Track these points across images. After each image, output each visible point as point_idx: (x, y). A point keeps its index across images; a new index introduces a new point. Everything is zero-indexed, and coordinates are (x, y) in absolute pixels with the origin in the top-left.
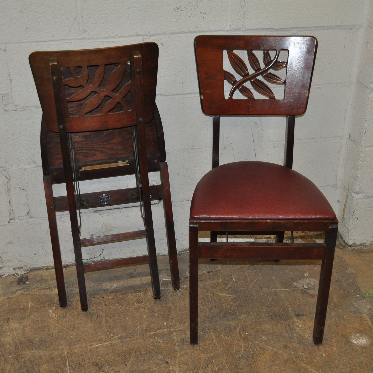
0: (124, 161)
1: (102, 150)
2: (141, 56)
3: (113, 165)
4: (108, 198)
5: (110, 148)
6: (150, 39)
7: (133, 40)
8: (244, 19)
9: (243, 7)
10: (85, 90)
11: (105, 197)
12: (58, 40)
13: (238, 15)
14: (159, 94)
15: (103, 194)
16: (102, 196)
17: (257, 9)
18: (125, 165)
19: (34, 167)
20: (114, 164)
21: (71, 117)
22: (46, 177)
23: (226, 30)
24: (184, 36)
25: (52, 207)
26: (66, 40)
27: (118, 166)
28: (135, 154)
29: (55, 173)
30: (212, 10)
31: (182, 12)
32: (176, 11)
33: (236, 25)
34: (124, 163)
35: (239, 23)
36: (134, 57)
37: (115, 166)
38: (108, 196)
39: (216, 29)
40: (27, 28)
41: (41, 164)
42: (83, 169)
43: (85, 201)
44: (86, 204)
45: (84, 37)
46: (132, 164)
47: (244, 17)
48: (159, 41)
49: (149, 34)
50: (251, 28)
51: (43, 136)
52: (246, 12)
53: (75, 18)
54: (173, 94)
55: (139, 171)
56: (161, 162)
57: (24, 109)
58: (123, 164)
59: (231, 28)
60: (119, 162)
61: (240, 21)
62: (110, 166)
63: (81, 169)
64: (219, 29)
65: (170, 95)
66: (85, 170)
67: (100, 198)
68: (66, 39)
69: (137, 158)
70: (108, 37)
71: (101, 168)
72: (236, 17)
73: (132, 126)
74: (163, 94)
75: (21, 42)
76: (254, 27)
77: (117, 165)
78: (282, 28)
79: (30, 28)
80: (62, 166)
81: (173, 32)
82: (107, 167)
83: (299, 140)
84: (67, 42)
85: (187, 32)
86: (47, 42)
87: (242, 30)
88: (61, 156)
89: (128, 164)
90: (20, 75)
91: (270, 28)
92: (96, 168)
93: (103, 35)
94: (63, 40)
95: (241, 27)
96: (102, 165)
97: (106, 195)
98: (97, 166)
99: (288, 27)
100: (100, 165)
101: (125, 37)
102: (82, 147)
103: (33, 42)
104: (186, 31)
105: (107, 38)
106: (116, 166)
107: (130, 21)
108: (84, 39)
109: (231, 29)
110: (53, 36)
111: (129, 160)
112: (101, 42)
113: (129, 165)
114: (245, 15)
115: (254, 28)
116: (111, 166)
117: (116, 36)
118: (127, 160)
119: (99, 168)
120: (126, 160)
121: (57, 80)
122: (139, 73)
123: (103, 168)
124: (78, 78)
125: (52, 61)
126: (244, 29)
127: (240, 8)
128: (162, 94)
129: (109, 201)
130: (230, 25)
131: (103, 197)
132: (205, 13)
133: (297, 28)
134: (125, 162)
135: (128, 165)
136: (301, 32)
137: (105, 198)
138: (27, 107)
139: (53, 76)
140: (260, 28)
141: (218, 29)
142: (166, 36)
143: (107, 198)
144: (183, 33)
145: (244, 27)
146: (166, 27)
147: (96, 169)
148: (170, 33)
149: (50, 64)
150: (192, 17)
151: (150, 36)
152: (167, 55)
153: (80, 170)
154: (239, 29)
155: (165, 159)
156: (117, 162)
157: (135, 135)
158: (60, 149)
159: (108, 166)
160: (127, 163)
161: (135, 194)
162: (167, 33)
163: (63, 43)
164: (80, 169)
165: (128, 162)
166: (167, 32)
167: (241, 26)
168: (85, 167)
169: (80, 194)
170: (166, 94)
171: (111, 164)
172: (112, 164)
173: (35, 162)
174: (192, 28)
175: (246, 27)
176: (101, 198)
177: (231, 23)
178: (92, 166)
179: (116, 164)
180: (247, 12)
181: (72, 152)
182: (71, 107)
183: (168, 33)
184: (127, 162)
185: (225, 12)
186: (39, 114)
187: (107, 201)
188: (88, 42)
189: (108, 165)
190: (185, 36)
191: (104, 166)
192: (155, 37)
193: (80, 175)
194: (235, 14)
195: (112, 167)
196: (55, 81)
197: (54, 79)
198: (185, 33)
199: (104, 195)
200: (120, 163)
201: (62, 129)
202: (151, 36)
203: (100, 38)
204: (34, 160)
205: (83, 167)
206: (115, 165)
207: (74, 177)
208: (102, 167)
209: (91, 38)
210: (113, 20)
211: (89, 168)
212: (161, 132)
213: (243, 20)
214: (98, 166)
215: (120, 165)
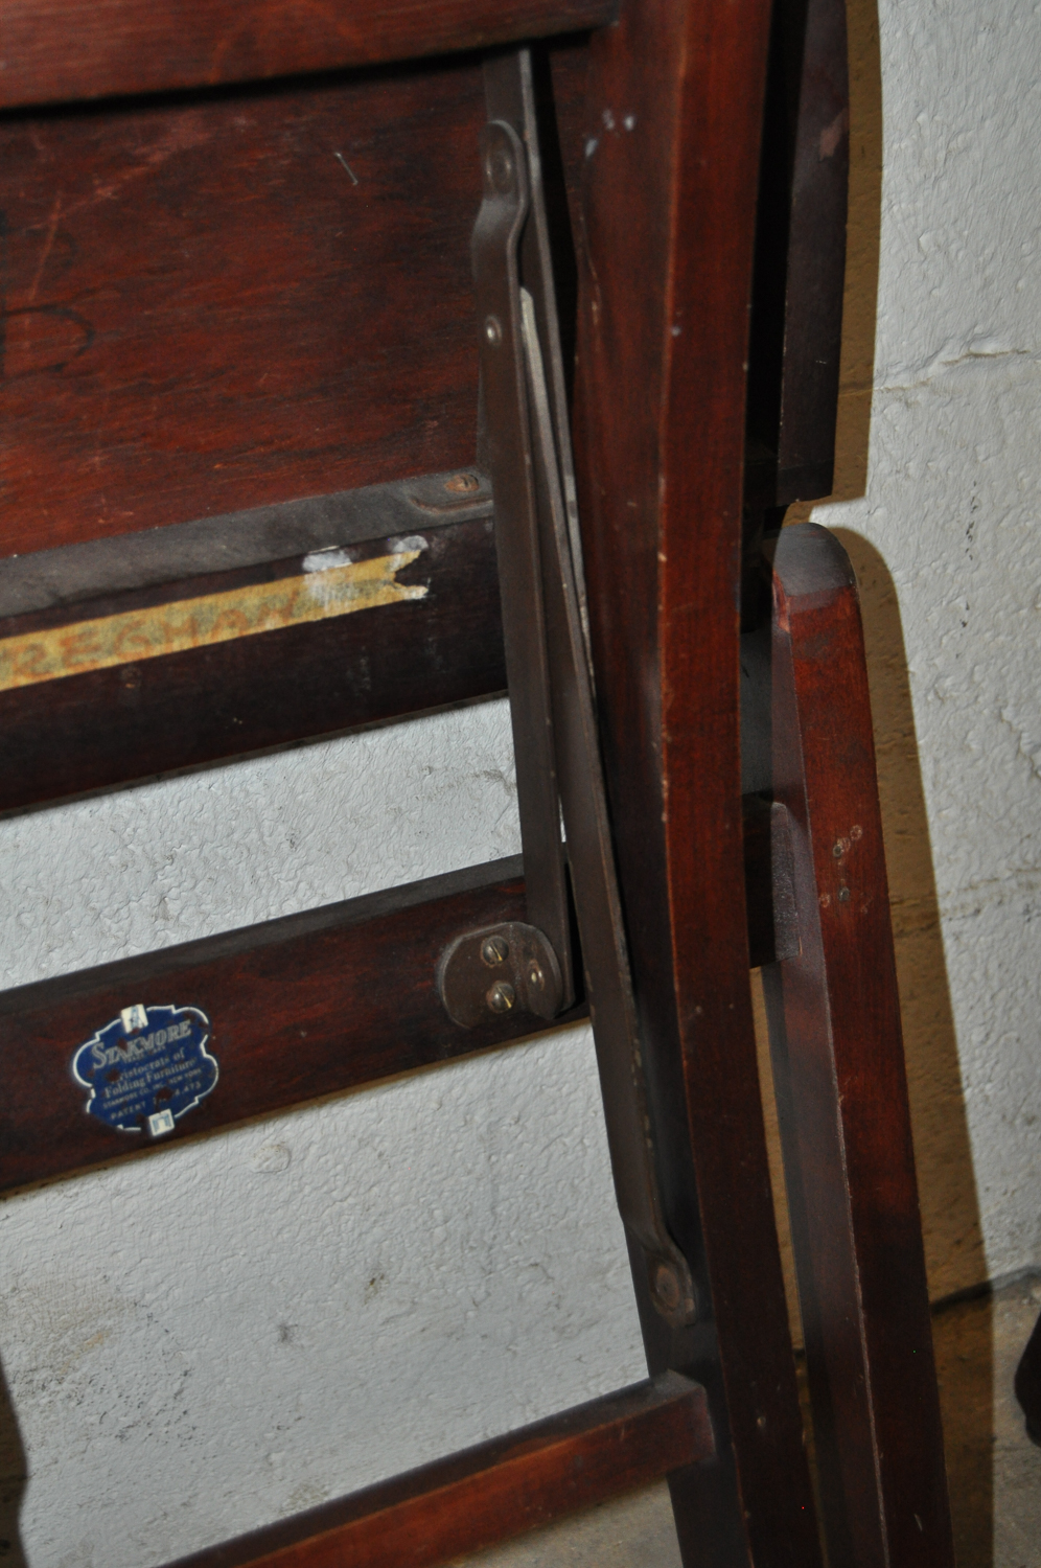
0: (370, 548)
3: (230, 616)
4: (190, 1045)
11: (148, 1044)
15: (126, 1014)
16: (117, 1038)
18: (384, 596)
20: (251, 598)
27: (292, 622)
34: (371, 569)
37: (261, 620)
38: (184, 1029)
46: (459, 574)
58: (363, 587)
60: (312, 561)
62: (193, 627)
67: (87, 1060)
71: (87, 663)
77: (287, 611)
82: (157, 650)
89: (419, 582)
92: (19, 671)
96: (103, 629)
97: (158, 1021)
100: (77, 629)
106: (272, 623)
111: (427, 531)
113: (434, 588)
116: (216, 628)
118: (413, 533)
120: (402, 535)
129: (206, 1079)
131: (132, 1051)
134: (381, 561)
135: (415, 603)
137: (150, 1057)
143: (171, 1048)
147: (23, 681)
156: (292, 567)
159: (179, 632)
160: (406, 576)
165: (415, 555)
171: (209, 600)
172: (221, 602)
176: (108, 1057)
179: (282, 588)
184: (405, 552)
187: (181, 1085)
189: (178, 612)
191: (120, 638)
195: (226, 635)
199: (143, 1021)
200: (329, 584)
206: (264, 611)
208: (96, 649)
214: (50, 642)
215: (319, 605)
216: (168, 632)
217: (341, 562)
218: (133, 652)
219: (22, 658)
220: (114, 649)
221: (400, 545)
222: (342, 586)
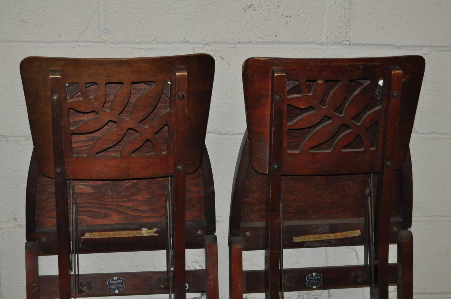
0: (150, 228)
1: (119, 209)
2: (186, 74)
3: (133, 234)
4: (122, 283)
5: (132, 207)
6: (204, 48)
7: (179, 49)
8: (348, 27)
9: (347, 10)
10: (98, 118)
12: (66, 42)
13: (340, 21)
14: (213, 131)
15: (114, 278)
16: (113, 280)
17: (369, 14)
18: (152, 234)
19: (15, 228)
20: (135, 232)
21: (75, 157)
22: (31, 243)
23: (320, 42)
24: (256, 48)
25: (34, 291)
26: (79, 42)
27: (140, 236)
28: (168, 219)
29: (44, 239)
30: (300, 11)
31: (254, 11)
32: (245, 10)
33: (336, 36)
34: (150, 231)
35: (341, 34)
36: (177, 74)
37: (136, 235)
38: (121, 281)
39: (305, 41)
40: (22, 21)
41: (24, 223)
42: (88, 236)
43: (85, 285)
44: (87, 290)
45: (105, 39)
46: (162, 234)
47: (349, 25)
48: (218, 52)
49: (203, 42)
50: (358, 42)
51: (30, 182)
52: (352, 18)
53: (95, 12)
54: (234, 133)
55: (172, 246)
56: (207, 234)
57: (7, 140)
58: (149, 233)
59: (328, 40)
60: (143, 229)
61: (342, 30)
62: (128, 234)
63: (84, 236)
64: (310, 41)
65: (229, 134)
66: (90, 238)
67: (109, 282)
68: (78, 40)
69: (171, 226)
70: (142, 42)
71: (115, 236)
72: (336, 24)
73: (168, 177)
74: (219, 132)
75: (11, 41)
76: (363, 41)
77: (139, 234)
78: (407, 45)
79: (27, 22)
80: (55, 229)
81: (240, 41)
82: (123, 236)
83: (426, 216)
84: (79, 46)
85: (261, 43)
86: (50, 43)
87: (345, 44)
88: (54, 214)
89: (157, 233)
90: (6, 89)
91: (388, 44)
92: (107, 236)
93: (135, 38)
94: (75, 41)
95: (342, 40)
96: (117, 233)
97: (118, 279)
98: (109, 232)
99: (416, 44)
100: (114, 232)
101: (167, 43)
102: (89, 203)
103: (29, 42)
104: (259, 40)
105: (140, 43)
106: (138, 235)
107: (175, 20)
108: (105, 43)
109: (328, 42)
110: (60, 36)
111: (158, 228)
112: (131, 48)
113: (159, 235)
114: (350, 23)
115: (364, 43)
116: (131, 235)
117: (154, 41)
118: (156, 228)
119: (112, 237)
120: (155, 228)
121: (58, 100)
122: (182, 98)
123: (118, 237)
124: (91, 99)
125: (54, 72)
126: (348, 43)
127: (343, 11)
128: (217, 131)
129: (123, 288)
130: (326, 36)
131: (114, 282)
132: (290, 16)
133: (430, 46)
134: (152, 230)
135: (156, 236)
136: (436, 52)
137: (116, 283)
138: (12, 136)
139: (52, 94)
140: (373, 43)
141: (308, 41)
142: (228, 46)
143: (119, 283)
144: (255, 43)
145: (349, 39)
146: (229, 32)
147: (108, 237)
148: (235, 42)
149: (50, 77)
150: (270, 20)
151: (204, 44)
152: (229, 73)
153: (82, 238)
154: (341, 43)
155: (214, 230)
156: (140, 229)
157: (170, 191)
158: (55, 204)
159: (126, 235)
160: (155, 232)
161: (163, 281)
162: (230, 42)
163: (74, 47)
164: (82, 236)
165: (156, 230)
166: (230, 40)
167: (343, 37)
168: (90, 233)
169: (80, 273)
170: (222, 132)
171: (130, 231)
172: (132, 232)
173: (16, 219)
174: (268, 37)
175: (351, 41)
176: (111, 282)
177: (328, 33)
178: (100, 233)
179: (139, 231)
180: (354, 18)
181: (73, 209)
182: (77, 142)
183: (232, 42)
184: (155, 230)
185: (320, 16)
186: (29, 148)
187: (120, 288)
188: (112, 48)
189: (126, 232)
190: (258, 48)
191: (119, 234)
192: (211, 47)
193: (82, 245)
194: (334, 20)
195: (132, 236)
196: (55, 102)
197: (54, 99)
198: (257, 43)
199: (116, 279)
200: (145, 232)
201: (60, 174)
202: (206, 44)
203: (129, 42)
204: (15, 217)
205: (87, 233)
206: (137, 234)
207: (71, 247)
208: (116, 235)
209: (116, 42)
210: (150, 17)
211: (96, 235)
212: (211, 189)
213: (347, 29)
214: (111, 233)
215: (144, 234)
216: (125, 234)
217: (147, 230)
218: (121, 236)
219: (108, 235)
220: (118, 235)
221: (154, 229)
222: (147, 232)
